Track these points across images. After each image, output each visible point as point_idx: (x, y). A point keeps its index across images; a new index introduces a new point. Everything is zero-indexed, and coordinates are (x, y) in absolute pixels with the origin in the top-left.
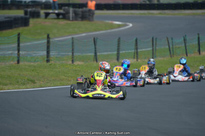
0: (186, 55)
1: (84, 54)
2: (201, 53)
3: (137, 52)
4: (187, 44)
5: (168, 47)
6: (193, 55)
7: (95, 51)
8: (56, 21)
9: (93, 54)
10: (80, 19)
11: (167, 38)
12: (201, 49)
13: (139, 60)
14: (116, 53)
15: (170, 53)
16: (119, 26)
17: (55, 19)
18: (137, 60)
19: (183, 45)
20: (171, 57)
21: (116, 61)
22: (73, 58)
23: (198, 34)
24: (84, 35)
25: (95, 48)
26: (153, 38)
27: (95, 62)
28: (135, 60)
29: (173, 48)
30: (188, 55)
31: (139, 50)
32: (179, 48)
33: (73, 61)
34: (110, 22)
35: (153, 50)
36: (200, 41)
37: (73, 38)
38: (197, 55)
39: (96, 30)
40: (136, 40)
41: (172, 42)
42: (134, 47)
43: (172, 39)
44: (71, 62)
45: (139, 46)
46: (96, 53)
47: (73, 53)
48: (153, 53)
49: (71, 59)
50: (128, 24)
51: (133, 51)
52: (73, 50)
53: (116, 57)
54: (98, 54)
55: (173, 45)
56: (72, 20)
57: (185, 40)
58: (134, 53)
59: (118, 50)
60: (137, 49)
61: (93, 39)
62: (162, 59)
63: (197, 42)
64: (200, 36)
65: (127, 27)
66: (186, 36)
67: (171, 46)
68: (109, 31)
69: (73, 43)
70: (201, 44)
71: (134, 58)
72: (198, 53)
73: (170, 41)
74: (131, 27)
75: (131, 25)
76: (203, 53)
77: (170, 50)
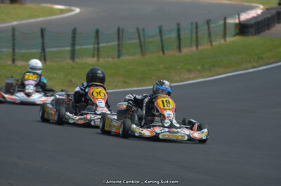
0: (161, 53)
2: (182, 49)
3: (98, 49)
4: (164, 37)
5: (137, 41)
6: (171, 53)
7: (43, 46)
11: (138, 30)
12: (182, 44)
13: (101, 60)
14: (69, 48)
15: (142, 50)
16: (62, 11)
18: (98, 60)
20: (142, 55)
21: (71, 61)
22: (14, 56)
23: (178, 25)
25: (43, 43)
26: (119, 29)
27: (43, 62)
28: (95, 59)
29: (144, 42)
30: (166, 52)
32: (151, 42)
33: (13, 61)
35: (119, 45)
36: (182, 33)
37: (13, 29)
38: (177, 54)
40: (97, 32)
41: (144, 35)
43: (144, 30)
44: (10, 62)
45: (100, 41)
46: (43, 50)
47: (14, 49)
48: (119, 51)
49: (11, 59)
51: (91, 46)
52: (14, 45)
53: (69, 55)
54: (47, 50)
57: (161, 32)
58: (94, 50)
59: (73, 45)
60: (98, 43)
61: (39, 30)
62: (130, 58)
64: (181, 27)
65: (73, 13)
66: (162, 26)
67: (142, 40)
69: (13, 35)
70: (181, 37)
71: (93, 56)
72: (178, 50)
73: (141, 33)
74: (79, 13)
75: (78, 10)
76: (185, 50)
77: (141, 46)
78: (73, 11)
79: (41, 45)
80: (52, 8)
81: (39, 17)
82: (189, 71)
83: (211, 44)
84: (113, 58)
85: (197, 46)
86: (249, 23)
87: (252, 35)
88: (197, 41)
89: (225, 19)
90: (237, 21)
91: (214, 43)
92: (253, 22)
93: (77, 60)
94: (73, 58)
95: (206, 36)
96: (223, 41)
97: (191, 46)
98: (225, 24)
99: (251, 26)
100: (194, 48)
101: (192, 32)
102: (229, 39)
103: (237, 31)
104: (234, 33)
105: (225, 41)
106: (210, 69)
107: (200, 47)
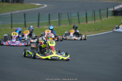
0: (78, 24)
1: (18, 23)
2: (88, 22)
3: (50, 22)
4: (80, 17)
5: (68, 19)
6: (83, 23)
7: (25, 21)
8: (1, 3)
9: (23, 23)
10: (16, 2)
11: (68, 13)
12: (88, 19)
14: (37, 22)
15: (70, 22)
16: (39, 6)
17: (1, 2)
19: (77, 17)
20: (70, 24)
21: (37, 27)
22: (12, 25)
23: (86, 11)
24: (18, 11)
25: (25, 19)
26: (59, 14)
27: (25, 28)
29: (71, 19)
30: (80, 23)
31: (51, 21)
32: (75, 19)
33: (12, 27)
34: (34, 4)
35: (59, 20)
36: (87, 15)
37: (11, 14)
38: (85, 24)
39: (25, 9)
40: (49, 15)
41: (71, 16)
42: (48, 18)
43: (70, 14)
44: (10, 28)
45: (51, 18)
46: (25, 23)
47: (12, 22)
48: (59, 23)
49: (10, 26)
50: (44, 5)
51: (47, 21)
52: (12, 21)
53: (37, 25)
54: (27, 23)
55: (71, 17)
56: (11, 3)
57: (78, 15)
58: (48, 23)
59: (39, 21)
60: (50, 20)
61: (23, 14)
62: (64, 26)
63: (85, 16)
64: (87, 12)
65: (44, 7)
66: (79, 12)
67: (70, 18)
68: (33, 9)
69: (11, 16)
70: (88, 17)
71: (48, 25)
72: (86, 22)
73: (69, 15)
74: (46, 7)
75: (46, 6)
76: (89, 22)
77: (69, 21)
78: (44, 6)
79: (24, 21)
80: (35, 5)
81: (29, 9)
82: (89, 31)
83: (101, 20)
84: (57, 26)
85: (95, 21)
86: (118, 10)
87: (119, 16)
88: (95, 18)
89: (107, 9)
90: (113, 10)
91: (102, 19)
92: (120, 10)
93: (40, 27)
94: (38, 26)
95: (99, 16)
96: (106, 18)
97: (92, 21)
98: (107, 11)
99: (119, 12)
100: (93, 21)
101: (92, 15)
102: (109, 17)
103: (113, 14)
104: (111, 15)
105: (107, 18)
106: (98, 30)
107: (96, 21)
